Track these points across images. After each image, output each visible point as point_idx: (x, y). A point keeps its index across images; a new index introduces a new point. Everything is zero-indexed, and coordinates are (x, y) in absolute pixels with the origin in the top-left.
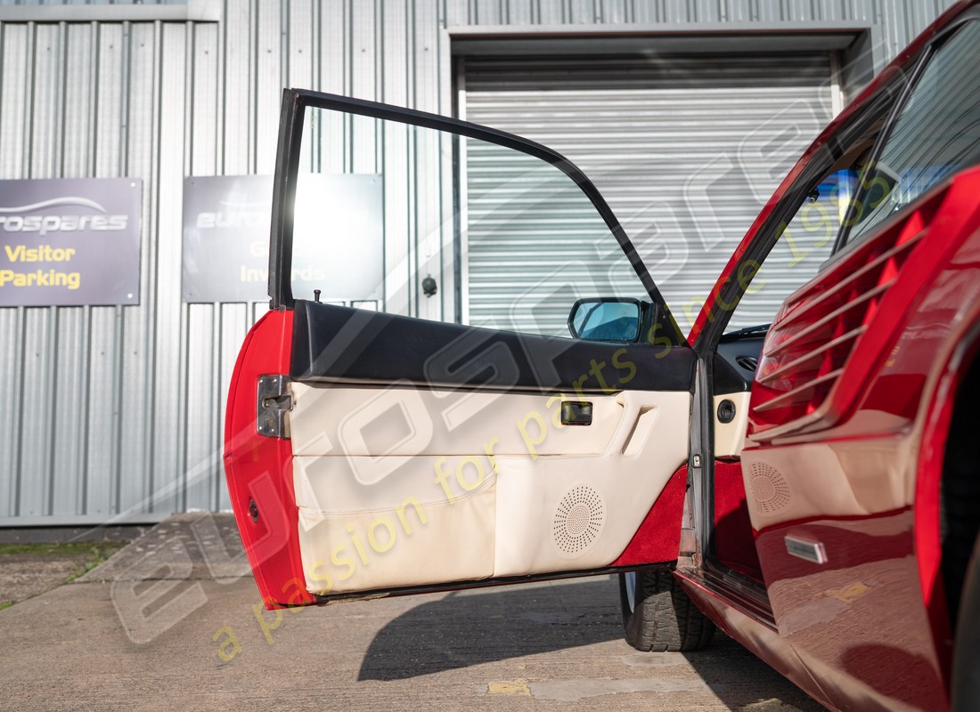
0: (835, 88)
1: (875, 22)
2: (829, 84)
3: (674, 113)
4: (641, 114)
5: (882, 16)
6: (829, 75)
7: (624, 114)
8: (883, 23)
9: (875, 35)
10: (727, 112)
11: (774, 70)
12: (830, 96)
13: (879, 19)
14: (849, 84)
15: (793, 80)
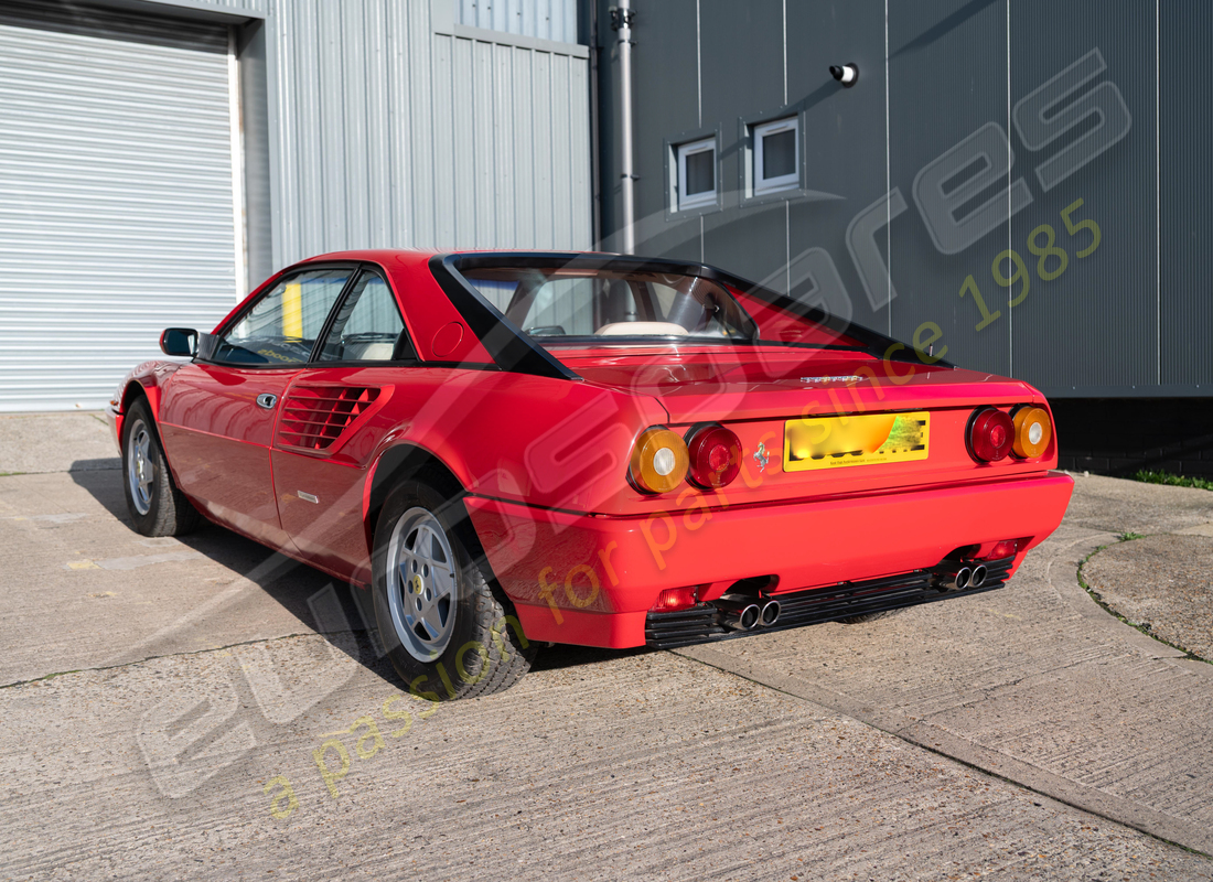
0: (231, 58)
1: (269, 14)
2: (226, 53)
3: (87, 59)
4: (56, 55)
5: (274, 9)
6: (227, 45)
7: (40, 53)
8: (275, 15)
9: (268, 25)
10: (137, 65)
11: (180, 33)
12: (227, 64)
13: (271, 11)
14: (243, 54)
15: (196, 45)
